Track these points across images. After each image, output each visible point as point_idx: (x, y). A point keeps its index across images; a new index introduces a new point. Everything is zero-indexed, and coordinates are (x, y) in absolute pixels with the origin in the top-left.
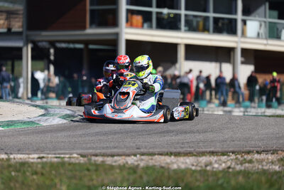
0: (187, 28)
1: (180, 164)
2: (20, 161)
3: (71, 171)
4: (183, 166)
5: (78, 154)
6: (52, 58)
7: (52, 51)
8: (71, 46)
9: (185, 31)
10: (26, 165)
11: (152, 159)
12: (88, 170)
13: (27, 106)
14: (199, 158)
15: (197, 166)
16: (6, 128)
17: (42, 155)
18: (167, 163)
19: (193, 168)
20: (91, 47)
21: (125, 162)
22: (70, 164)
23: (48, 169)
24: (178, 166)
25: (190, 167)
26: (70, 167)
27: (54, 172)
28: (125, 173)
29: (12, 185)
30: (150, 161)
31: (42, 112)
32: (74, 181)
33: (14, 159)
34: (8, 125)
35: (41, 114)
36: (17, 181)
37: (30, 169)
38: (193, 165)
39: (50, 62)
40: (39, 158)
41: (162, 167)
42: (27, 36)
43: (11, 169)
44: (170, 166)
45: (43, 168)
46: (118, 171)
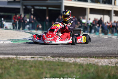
0: (91, 1)
1: (103, 63)
2: (23, 59)
3: (50, 65)
4: (104, 64)
5: (50, 56)
6: (32, 12)
7: (32, 10)
8: (41, 8)
9: (90, 2)
10: (27, 62)
11: (88, 60)
12: (58, 65)
13: (24, 33)
14: (110, 60)
15: (111, 64)
16: (14, 43)
17: (32, 56)
18: (96, 62)
19: (110, 65)
20: (50, 8)
21: (75, 61)
22: (48, 62)
23: (37, 64)
24: (102, 64)
25: (108, 64)
26: (49, 64)
27: (41, 66)
28: (77, 67)
29: (20, 73)
30: (87, 61)
31: (31, 35)
32: (52, 71)
33: (19, 58)
34: (15, 41)
35: (30, 36)
36: (22, 71)
37: (28, 64)
38: (109, 64)
39: (32, 14)
40: (31, 58)
41: (94, 64)
42: (22, 3)
43: (19, 64)
44: (98, 64)
45: (35, 63)
46: (73, 66)
